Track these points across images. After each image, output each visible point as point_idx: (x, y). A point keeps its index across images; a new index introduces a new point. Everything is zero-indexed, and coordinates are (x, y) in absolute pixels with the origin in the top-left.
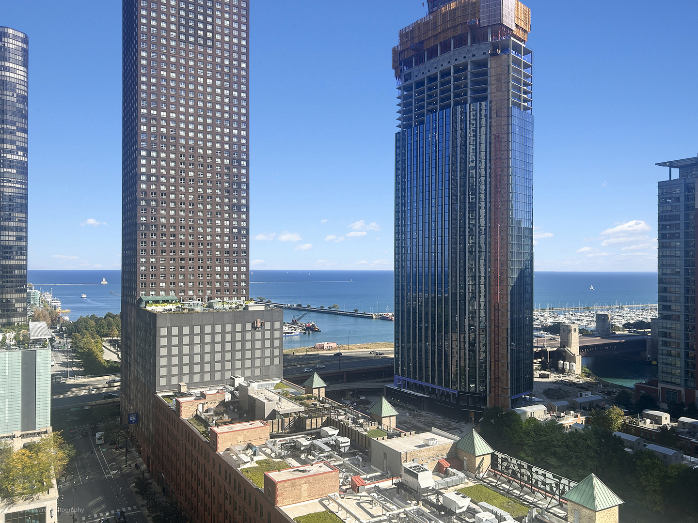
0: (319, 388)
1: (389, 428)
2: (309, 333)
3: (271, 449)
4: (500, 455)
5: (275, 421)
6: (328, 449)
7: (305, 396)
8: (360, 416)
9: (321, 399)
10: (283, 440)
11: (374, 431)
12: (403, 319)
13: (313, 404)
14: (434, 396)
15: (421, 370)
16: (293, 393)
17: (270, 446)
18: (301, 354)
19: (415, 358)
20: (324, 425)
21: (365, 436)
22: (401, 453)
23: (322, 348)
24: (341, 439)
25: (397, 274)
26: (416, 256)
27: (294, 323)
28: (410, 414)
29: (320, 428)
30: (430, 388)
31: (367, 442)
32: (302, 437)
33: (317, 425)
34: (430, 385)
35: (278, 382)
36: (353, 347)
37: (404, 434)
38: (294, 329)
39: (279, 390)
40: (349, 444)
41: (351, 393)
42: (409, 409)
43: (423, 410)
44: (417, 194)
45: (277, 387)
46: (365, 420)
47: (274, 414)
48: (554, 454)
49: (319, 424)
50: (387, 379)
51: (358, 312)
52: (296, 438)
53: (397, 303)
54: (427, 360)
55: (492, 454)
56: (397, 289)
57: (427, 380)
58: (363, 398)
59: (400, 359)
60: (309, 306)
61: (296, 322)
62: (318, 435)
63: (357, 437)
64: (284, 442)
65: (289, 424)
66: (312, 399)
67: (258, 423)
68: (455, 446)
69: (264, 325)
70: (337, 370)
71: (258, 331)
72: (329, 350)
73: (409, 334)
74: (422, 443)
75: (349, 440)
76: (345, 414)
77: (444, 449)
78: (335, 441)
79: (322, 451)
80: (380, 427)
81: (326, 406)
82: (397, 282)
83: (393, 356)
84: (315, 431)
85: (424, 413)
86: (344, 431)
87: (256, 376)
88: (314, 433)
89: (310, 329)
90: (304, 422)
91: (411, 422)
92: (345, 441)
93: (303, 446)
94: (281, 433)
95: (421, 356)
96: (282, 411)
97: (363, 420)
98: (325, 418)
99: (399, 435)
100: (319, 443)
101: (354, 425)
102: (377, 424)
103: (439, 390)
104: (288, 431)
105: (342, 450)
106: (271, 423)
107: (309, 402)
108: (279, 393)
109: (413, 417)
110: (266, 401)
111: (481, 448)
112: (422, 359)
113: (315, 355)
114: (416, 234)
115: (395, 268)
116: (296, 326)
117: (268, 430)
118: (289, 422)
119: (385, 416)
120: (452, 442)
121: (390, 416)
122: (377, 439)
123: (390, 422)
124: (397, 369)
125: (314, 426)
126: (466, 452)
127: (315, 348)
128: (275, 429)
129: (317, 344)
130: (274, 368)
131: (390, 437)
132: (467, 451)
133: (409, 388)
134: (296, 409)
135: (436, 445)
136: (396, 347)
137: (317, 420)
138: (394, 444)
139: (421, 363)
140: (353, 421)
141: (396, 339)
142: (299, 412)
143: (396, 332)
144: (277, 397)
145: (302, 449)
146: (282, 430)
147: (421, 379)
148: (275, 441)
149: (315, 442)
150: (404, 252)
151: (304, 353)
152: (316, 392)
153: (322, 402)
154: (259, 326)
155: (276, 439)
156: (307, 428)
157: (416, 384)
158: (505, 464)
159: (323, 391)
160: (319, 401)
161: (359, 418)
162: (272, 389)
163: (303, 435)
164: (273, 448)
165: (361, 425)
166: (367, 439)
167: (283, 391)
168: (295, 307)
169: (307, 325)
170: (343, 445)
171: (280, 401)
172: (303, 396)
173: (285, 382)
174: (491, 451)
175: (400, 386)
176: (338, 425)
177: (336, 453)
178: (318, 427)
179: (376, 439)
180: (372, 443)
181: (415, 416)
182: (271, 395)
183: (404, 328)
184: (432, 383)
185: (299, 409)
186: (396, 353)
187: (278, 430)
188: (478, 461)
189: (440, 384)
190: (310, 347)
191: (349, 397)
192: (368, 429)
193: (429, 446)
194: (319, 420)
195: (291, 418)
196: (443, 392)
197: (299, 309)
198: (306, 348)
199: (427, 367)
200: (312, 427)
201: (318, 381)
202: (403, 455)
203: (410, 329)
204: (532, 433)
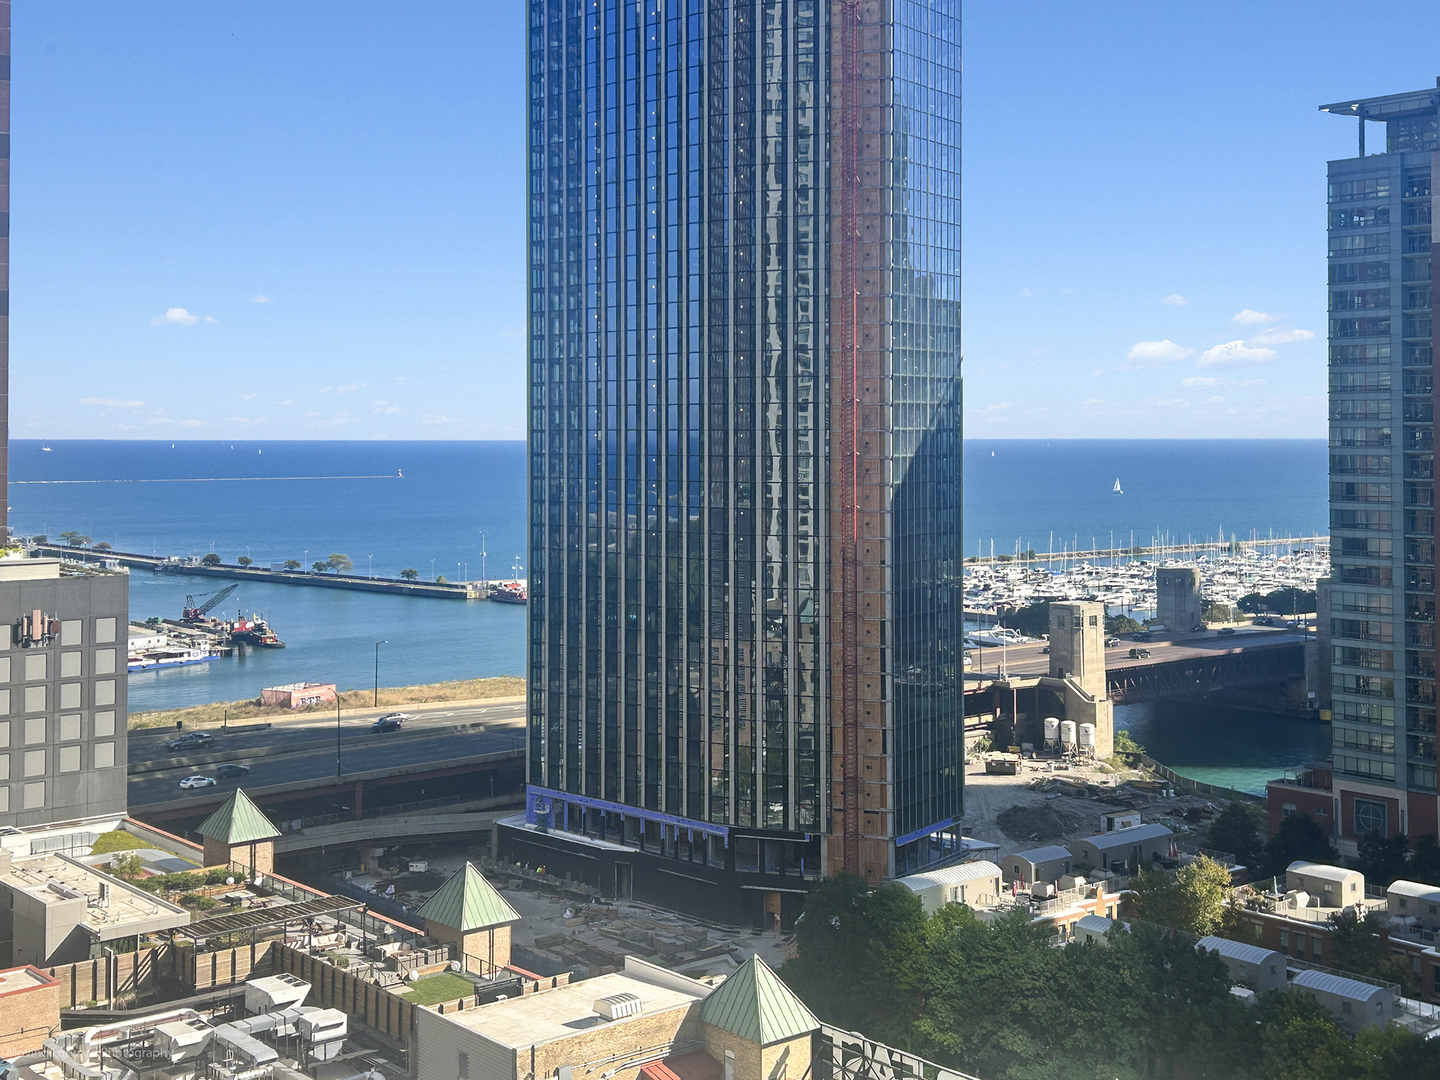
0: (253, 843)
1: (485, 966)
2: (242, 655)
3: (64, 1067)
4: (839, 1036)
5: (85, 966)
6: (263, 1052)
7: (202, 872)
8: (389, 930)
9: (258, 882)
10: (112, 1033)
11: (435, 979)
12: (555, 598)
13: (227, 899)
14: (655, 850)
15: (612, 764)
16: (158, 865)
17: (61, 1054)
18: (208, 726)
19: (592, 725)
20: (258, 971)
21: (401, 1002)
22: (514, 1051)
23: (285, 704)
24: (317, 1016)
25: (534, 454)
26: (599, 390)
27: (191, 619)
28: (577, 912)
29: (243, 983)
30: (642, 823)
31: (406, 1022)
32: (180, 1017)
33: (233, 973)
34: (642, 813)
35: (110, 827)
36: (394, 697)
37: (532, 984)
38: (187, 640)
39: (108, 858)
40: (343, 1030)
41: (379, 852)
42: (574, 896)
43: (620, 896)
44: (598, 185)
45: (102, 844)
46: (406, 946)
47: (80, 943)
48: (1023, 1019)
49: (244, 967)
50: (504, 800)
51: (418, 579)
52: (157, 1023)
53: (535, 548)
54: (631, 731)
55: (816, 1035)
56: (535, 501)
57: (632, 799)
58: (419, 867)
59: (544, 732)
60: (245, 561)
61: (196, 616)
62: (238, 1007)
63: (372, 1006)
64: (113, 1039)
65: (136, 973)
66: (225, 883)
67: (19, 978)
68: (697, 1017)
69: (58, 630)
70: (333, 779)
71: (37, 652)
72: (309, 709)
73: (574, 649)
74: (589, 1012)
75: (343, 1018)
76: (336, 929)
77: (660, 1029)
78: (296, 1025)
79: (248, 1062)
80: (456, 965)
81: (275, 905)
82: (535, 476)
83: (522, 722)
84: (225, 993)
85: (622, 906)
86: (328, 987)
87: (28, 811)
88: (225, 1001)
89: (247, 640)
90: (188, 964)
91: (579, 937)
92: (329, 1022)
93: (180, 1049)
94: (104, 1007)
95: (612, 718)
96: (106, 930)
97: (397, 945)
98: (262, 948)
99: (515, 991)
100: (236, 1034)
101: (367, 965)
102: (446, 956)
103: (671, 827)
104: (130, 997)
105: (318, 1053)
106: (69, 975)
107: (216, 894)
108: (106, 867)
109: (586, 923)
110: (49, 899)
111: (781, 1019)
112: (617, 728)
113: (258, 728)
114: (599, 319)
115: (532, 431)
116: (195, 632)
117: (55, 998)
118: (136, 967)
119: (472, 927)
120: (685, 1001)
121: (492, 927)
122: (441, 1010)
123: (491, 946)
124: (535, 765)
125: (223, 977)
126: (731, 1033)
127: (258, 704)
128: (84, 996)
129: (267, 692)
130: (96, 779)
131: (486, 997)
132: (735, 1031)
133: (574, 828)
134: (159, 921)
135: (634, 1017)
136: (533, 691)
137: (234, 953)
138: (496, 1023)
139: (612, 742)
140: (364, 950)
141: (535, 666)
142: (171, 931)
143: (535, 642)
144: (93, 883)
145: (176, 1057)
146: (108, 996)
147: (612, 795)
148: (82, 1036)
149: (225, 1032)
150: (561, 376)
151: (218, 725)
152: (239, 856)
153: (261, 891)
154: (37, 635)
155: (83, 1030)
156: (199, 985)
157: (595, 812)
158: (855, 1065)
159: (266, 853)
160: (251, 887)
161: (386, 939)
162: (84, 854)
163: (183, 1011)
164: (72, 1063)
165: (391, 964)
166: (407, 1011)
167: (121, 861)
168: (196, 563)
169: (236, 626)
170: (318, 1036)
171: (102, 896)
172: (194, 872)
173: (137, 825)
174: (812, 1024)
175: (543, 821)
176: (308, 967)
177: (296, 1065)
178: (240, 976)
179: (433, 1009)
180: (421, 1023)
181: (591, 918)
182: (71, 876)
183: (560, 628)
184: (647, 806)
185: (169, 919)
186: (534, 711)
187: (94, 998)
188: (769, 1058)
189: (673, 807)
190: (242, 702)
191: (373, 865)
192: (415, 975)
193: (610, 1020)
194: (243, 954)
195: (142, 954)
196: (683, 832)
197: (213, 570)
198: (227, 705)
199: (632, 756)
200: (219, 980)
201: (247, 820)
202: (523, 1060)
203: (579, 631)
204: (957, 956)
